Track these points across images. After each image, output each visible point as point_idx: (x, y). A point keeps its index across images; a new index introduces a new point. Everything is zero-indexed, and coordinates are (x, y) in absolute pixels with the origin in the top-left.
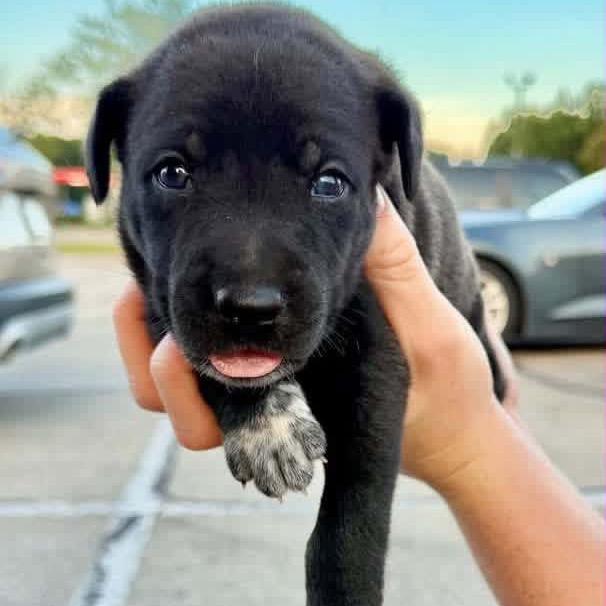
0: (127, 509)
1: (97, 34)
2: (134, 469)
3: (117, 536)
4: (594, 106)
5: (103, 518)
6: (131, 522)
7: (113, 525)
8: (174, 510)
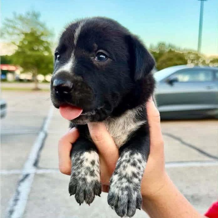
0: (25, 172)
1: (11, 24)
2: (27, 159)
3: (22, 180)
4: (161, 49)
5: (18, 175)
6: (27, 176)
7: (21, 177)
8: (40, 172)
